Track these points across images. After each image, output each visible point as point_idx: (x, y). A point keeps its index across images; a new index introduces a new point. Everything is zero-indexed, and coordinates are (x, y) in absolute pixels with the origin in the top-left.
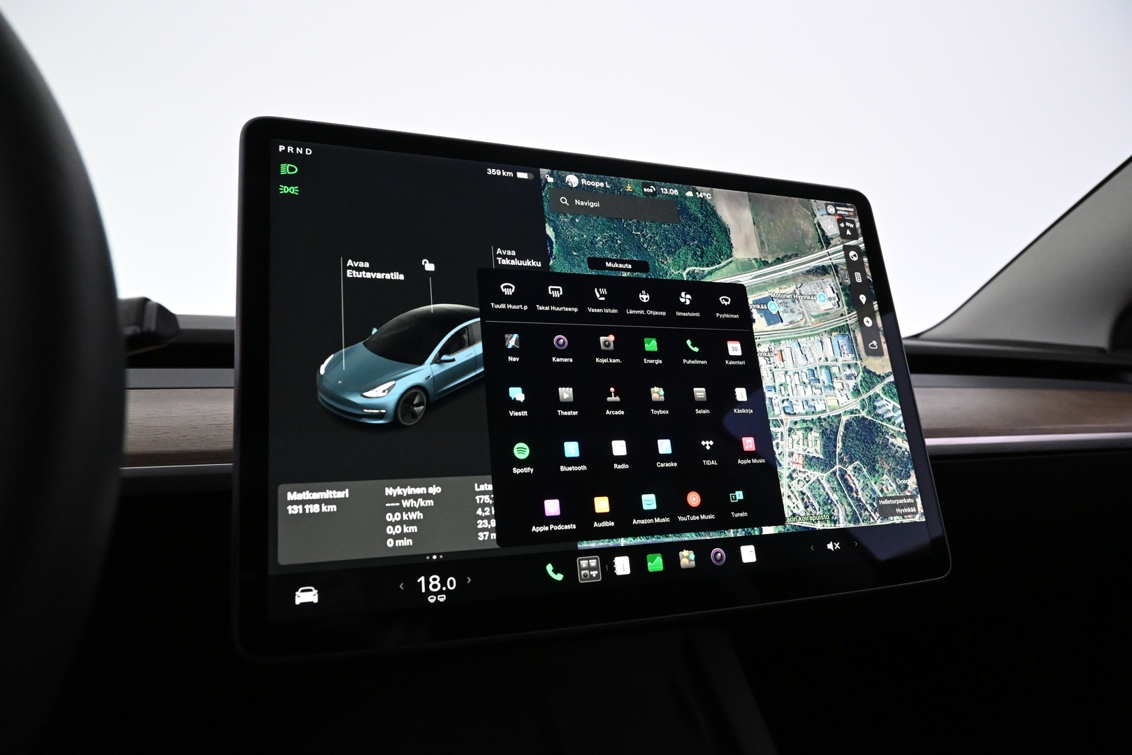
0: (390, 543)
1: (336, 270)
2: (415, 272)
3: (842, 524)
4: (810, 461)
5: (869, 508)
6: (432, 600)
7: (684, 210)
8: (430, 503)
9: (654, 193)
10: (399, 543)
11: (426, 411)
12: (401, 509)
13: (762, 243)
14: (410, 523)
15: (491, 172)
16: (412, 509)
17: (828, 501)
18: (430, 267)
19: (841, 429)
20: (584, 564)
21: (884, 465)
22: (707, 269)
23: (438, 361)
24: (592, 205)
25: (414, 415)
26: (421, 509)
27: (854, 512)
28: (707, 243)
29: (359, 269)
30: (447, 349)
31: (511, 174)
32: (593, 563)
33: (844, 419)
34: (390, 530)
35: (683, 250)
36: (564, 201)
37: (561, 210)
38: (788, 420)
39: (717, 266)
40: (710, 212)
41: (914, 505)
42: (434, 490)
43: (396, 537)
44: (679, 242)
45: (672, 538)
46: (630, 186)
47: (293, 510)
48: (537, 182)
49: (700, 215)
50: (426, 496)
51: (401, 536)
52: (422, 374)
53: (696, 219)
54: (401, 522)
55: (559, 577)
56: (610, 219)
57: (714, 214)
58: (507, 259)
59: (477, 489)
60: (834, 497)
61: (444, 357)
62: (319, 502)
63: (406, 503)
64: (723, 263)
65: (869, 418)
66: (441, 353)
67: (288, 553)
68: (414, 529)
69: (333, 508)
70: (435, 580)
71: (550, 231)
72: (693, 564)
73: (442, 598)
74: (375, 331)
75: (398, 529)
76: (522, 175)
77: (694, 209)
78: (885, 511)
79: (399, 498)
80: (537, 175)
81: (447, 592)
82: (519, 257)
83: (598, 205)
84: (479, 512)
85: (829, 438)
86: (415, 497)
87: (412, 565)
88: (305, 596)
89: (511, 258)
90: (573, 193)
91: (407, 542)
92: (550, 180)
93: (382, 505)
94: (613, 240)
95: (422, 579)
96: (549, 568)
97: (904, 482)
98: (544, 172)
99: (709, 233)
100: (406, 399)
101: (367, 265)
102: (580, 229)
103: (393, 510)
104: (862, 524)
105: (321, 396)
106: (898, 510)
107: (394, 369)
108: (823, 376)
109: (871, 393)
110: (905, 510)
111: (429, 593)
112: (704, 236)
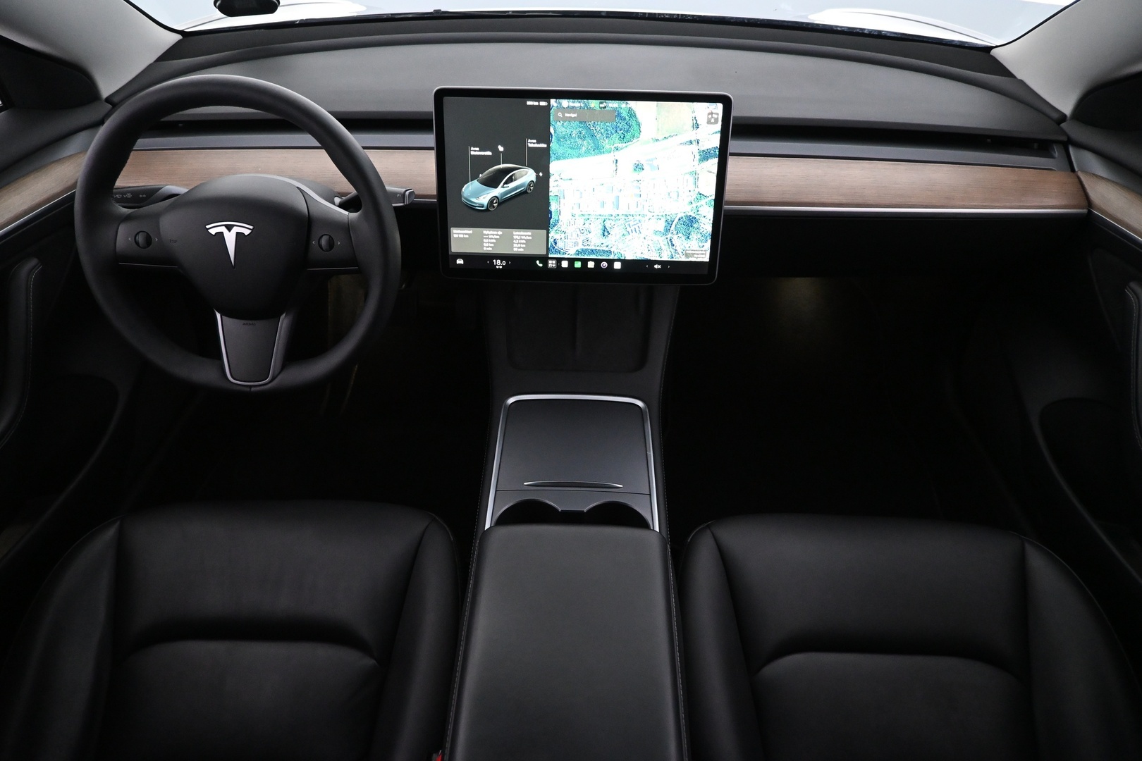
0: (485, 249)
1: (467, 152)
2: (495, 151)
3: (665, 258)
4: (656, 232)
5: (680, 253)
6: (497, 267)
7: (619, 115)
8: (498, 237)
9: (605, 107)
10: (488, 249)
11: (498, 205)
12: (488, 238)
13: (658, 130)
14: (491, 243)
15: (529, 103)
16: (492, 239)
17: (660, 249)
18: (501, 148)
19: (676, 220)
20: (550, 262)
21: (694, 236)
22: (624, 145)
23: (503, 187)
24: (573, 115)
25: (494, 207)
26: (495, 239)
27: (672, 255)
28: (628, 131)
29: (475, 151)
30: (506, 183)
31: (536, 103)
32: (554, 262)
33: (679, 216)
34: (485, 244)
35: (615, 135)
36: (560, 115)
37: (558, 120)
38: (650, 215)
39: (630, 143)
40: (632, 114)
41: (705, 254)
42: (500, 233)
43: (487, 247)
44: (613, 132)
45: (586, 257)
46: (594, 104)
47: (455, 236)
48: (548, 108)
49: (627, 117)
50: (497, 235)
51: (488, 247)
52: (498, 191)
53: (625, 119)
54: (489, 243)
55: (541, 265)
56: (581, 122)
57: (635, 116)
58: (532, 144)
59: (514, 233)
60: (663, 247)
61: (505, 186)
62: (463, 234)
63: (490, 237)
64: (634, 141)
65: (694, 215)
66: (504, 184)
67: (455, 248)
68: (493, 245)
69: (467, 236)
70: (499, 261)
71: (552, 130)
72: (593, 267)
73: (501, 267)
74: (481, 175)
75: (487, 245)
76: (543, 104)
77: (624, 114)
78: (687, 255)
79: (488, 235)
80: (549, 103)
81: (502, 265)
82: (538, 143)
83: (575, 115)
84: (514, 241)
85: (669, 223)
86: (493, 235)
87: (492, 257)
88: (460, 261)
89: (534, 143)
90: (564, 110)
91: (490, 249)
92: (555, 105)
93: (482, 236)
94: (580, 133)
95: (494, 261)
96: (538, 262)
97: (703, 244)
98: (553, 101)
99: (630, 126)
100: (491, 202)
101: (478, 149)
102: (566, 128)
103: (486, 238)
104: (674, 260)
105: (463, 199)
106: (695, 256)
107: (488, 190)
108: (674, 195)
109: (699, 204)
110: (699, 256)
111: (497, 265)
112: (627, 127)
